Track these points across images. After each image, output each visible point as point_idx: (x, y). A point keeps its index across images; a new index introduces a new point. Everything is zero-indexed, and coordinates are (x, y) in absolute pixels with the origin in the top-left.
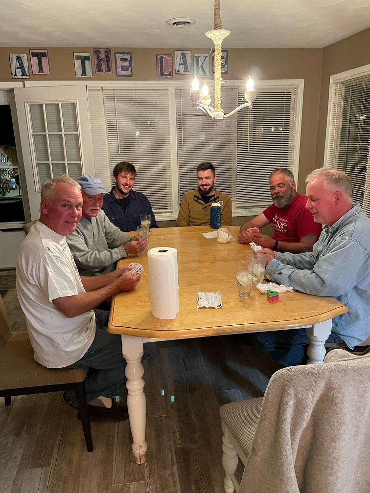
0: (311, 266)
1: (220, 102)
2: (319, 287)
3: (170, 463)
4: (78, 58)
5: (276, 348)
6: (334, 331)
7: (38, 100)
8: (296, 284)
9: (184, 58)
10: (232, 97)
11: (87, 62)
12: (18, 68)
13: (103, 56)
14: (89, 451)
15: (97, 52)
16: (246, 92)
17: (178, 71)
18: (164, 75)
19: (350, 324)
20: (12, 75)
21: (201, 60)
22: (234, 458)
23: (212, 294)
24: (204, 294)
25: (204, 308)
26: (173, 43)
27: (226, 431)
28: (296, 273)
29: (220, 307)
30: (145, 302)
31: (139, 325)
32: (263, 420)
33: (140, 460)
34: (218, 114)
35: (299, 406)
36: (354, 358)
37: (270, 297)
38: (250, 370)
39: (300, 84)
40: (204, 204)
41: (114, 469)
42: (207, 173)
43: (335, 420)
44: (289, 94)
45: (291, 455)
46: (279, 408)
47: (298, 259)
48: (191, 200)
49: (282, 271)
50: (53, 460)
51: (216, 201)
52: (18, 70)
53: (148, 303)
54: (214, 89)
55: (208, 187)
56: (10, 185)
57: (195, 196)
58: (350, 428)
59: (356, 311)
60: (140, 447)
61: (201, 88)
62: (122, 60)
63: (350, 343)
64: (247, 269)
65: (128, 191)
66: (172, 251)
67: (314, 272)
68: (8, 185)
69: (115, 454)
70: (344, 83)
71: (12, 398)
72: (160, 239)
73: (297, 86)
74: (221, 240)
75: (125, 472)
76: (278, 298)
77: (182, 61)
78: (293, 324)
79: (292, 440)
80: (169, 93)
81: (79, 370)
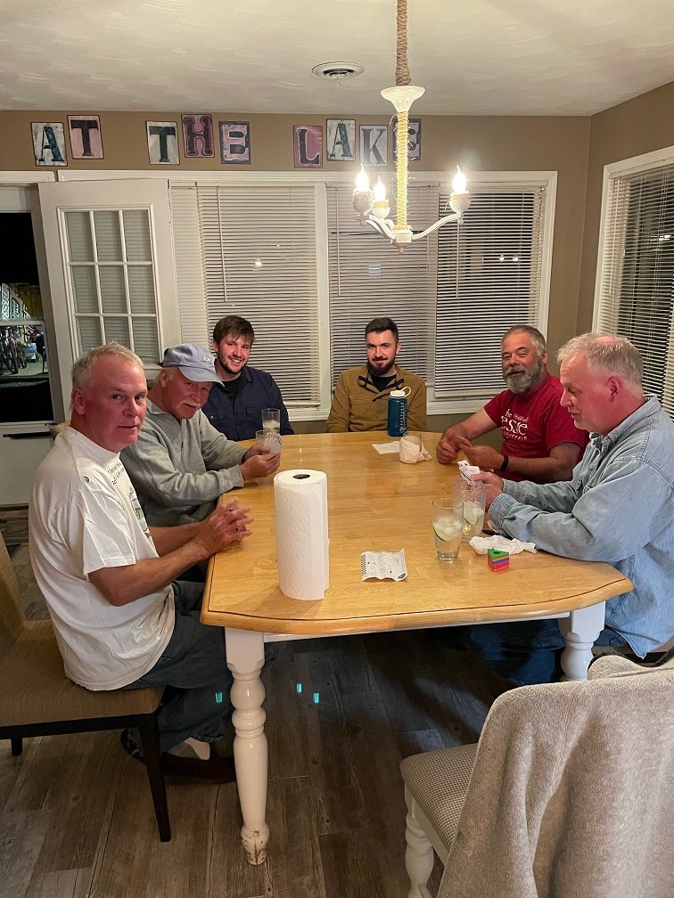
0: (568, 505)
1: (405, 212)
2: (582, 542)
3: (311, 864)
4: (155, 130)
5: (505, 653)
6: (609, 625)
7: (81, 204)
8: (541, 538)
9: (343, 133)
10: (427, 202)
11: (170, 138)
12: (46, 147)
13: (198, 127)
14: (162, 841)
15: (188, 121)
16: (451, 195)
17: (331, 155)
18: (307, 162)
19: (637, 612)
20: (36, 159)
21: (374, 135)
22: (426, 854)
23: (389, 555)
24: (375, 555)
25: (375, 579)
26: (322, 105)
27: (413, 806)
28: (541, 518)
29: (403, 578)
30: (267, 569)
31: (257, 610)
32: (476, 782)
33: (257, 856)
34: (402, 233)
35: (542, 757)
36: (639, 671)
37: (494, 561)
38: (458, 695)
39: (551, 178)
40: (376, 390)
41: (208, 874)
42: (384, 337)
43: (605, 783)
44: (530, 196)
45: (526, 845)
46: (506, 760)
47: (546, 493)
48: (354, 385)
49: (516, 514)
50: (98, 857)
51: (399, 386)
52: (47, 151)
53: (274, 571)
54: (396, 190)
55: (385, 363)
56: (27, 355)
57: (360, 378)
58: (632, 797)
59: (649, 588)
60: (255, 833)
61: (371, 188)
62: (233, 135)
63: (638, 647)
64: (452, 511)
65: (239, 368)
66: (318, 478)
67: (573, 517)
68: (24, 354)
69: (210, 846)
70: (627, 178)
71: (24, 740)
72: (296, 455)
73: (545, 184)
74: (406, 458)
75: (229, 878)
76: (508, 563)
77: (339, 137)
78: (534, 611)
79: (529, 819)
80: (316, 193)
81: (148, 691)
